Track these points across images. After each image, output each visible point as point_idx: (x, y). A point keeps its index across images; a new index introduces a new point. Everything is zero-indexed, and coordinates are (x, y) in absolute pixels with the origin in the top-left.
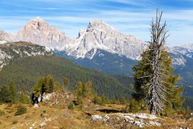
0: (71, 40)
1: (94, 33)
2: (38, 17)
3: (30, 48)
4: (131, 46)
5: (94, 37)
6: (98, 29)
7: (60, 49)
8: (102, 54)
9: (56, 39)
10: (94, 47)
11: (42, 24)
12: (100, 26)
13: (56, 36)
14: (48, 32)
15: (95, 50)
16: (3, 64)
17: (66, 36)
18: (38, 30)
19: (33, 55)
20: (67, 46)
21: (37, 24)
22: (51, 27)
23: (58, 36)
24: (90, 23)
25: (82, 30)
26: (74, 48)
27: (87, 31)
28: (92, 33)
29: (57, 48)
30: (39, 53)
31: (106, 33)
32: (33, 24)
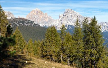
2: (37, 8)
5: (67, 19)
6: (69, 14)
8: (71, 28)
10: (67, 24)
11: (39, 12)
12: (71, 12)
13: (46, 18)
14: (42, 16)
15: (67, 26)
17: (52, 18)
18: (37, 15)
19: (25, 25)
21: (36, 12)
22: (43, 13)
24: (65, 11)
25: (61, 15)
26: (56, 25)
28: (66, 16)
29: (47, 25)
30: (30, 25)
31: (74, 16)
32: (34, 12)
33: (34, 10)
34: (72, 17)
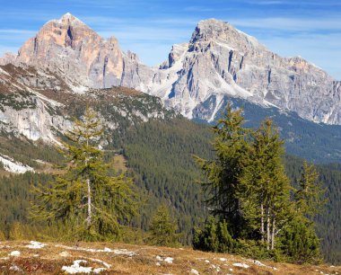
1: (213, 56)
2: (68, 15)
4: (308, 88)
6: (220, 44)
8: (238, 109)
9: (116, 70)
10: (216, 90)
11: (79, 33)
12: (224, 36)
13: (115, 63)
14: (95, 52)
15: (219, 99)
17: (140, 63)
18: (69, 48)
21: (64, 32)
22: (102, 39)
23: (120, 64)
24: (198, 30)
25: (178, 48)
27: (191, 50)
31: (242, 54)
32: (55, 32)
33: (55, 25)
34: (234, 57)
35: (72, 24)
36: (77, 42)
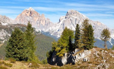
0: (54, 24)
1: (71, 20)
2: (31, 8)
3: (24, 29)
5: (71, 23)
6: (73, 17)
7: (46, 30)
9: (43, 23)
11: (33, 12)
12: (75, 14)
13: (43, 21)
14: (38, 18)
16: (5, 40)
17: (50, 21)
18: (30, 17)
20: (50, 29)
21: (29, 12)
22: (39, 15)
23: (44, 21)
24: (68, 13)
25: (62, 17)
26: (56, 30)
27: (65, 18)
28: (69, 20)
29: (44, 30)
31: (79, 19)
32: (27, 12)
33: (27, 10)
34: (77, 20)
35: (31, 10)
36: (32, 15)
